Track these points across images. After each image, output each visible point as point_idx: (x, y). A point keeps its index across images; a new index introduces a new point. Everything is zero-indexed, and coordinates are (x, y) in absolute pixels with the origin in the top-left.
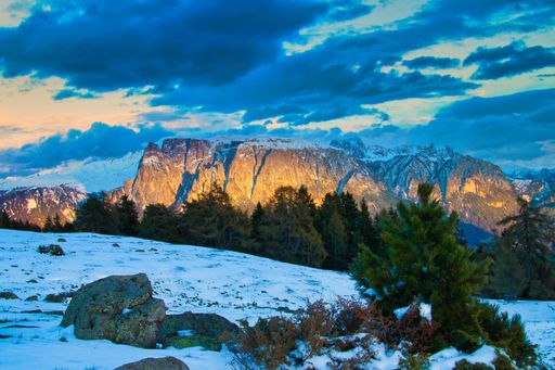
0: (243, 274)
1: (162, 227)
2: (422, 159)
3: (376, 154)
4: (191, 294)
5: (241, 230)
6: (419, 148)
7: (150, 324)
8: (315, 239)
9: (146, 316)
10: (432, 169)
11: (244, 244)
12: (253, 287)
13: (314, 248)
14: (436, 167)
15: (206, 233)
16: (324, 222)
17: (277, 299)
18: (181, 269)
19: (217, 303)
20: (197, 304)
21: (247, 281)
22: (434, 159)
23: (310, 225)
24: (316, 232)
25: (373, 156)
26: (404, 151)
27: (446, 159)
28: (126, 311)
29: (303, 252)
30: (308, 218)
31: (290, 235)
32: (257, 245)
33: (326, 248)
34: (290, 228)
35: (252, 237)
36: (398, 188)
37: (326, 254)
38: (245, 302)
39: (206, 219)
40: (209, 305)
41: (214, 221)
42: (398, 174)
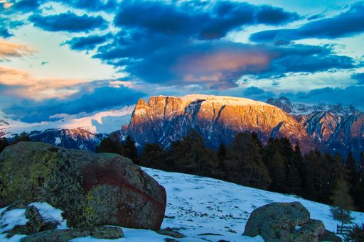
0: (220, 193)
1: (156, 159)
2: (332, 114)
3: (299, 110)
4: (186, 207)
5: (211, 162)
6: (330, 106)
7: (315, 237)
8: (263, 170)
9: (313, 231)
10: (339, 121)
11: (213, 173)
12: (229, 204)
13: (262, 176)
14: (342, 120)
15: (187, 164)
16: (269, 158)
17: (246, 212)
18: (177, 189)
19: (206, 214)
20: (193, 214)
21: (223, 199)
22: (341, 115)
23: (260, 160)
24: (263, 165)
25: (297, 111)
26: (319, 108)
27: (349, 114)
28: (297, 227)
29: (254, 179)
30: (258, 155)
31: (245, 167)
32: (223, 173)
33: (271, 176)
34: (245, 161)
35: (219, 168)
36: (314, 134)
37: (271, 181)
38: (224, 214)
39: (187, 154)
40: (202, 216)
41: (192, 156)
42: (315, 125)
